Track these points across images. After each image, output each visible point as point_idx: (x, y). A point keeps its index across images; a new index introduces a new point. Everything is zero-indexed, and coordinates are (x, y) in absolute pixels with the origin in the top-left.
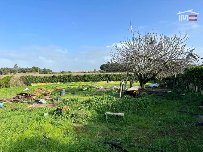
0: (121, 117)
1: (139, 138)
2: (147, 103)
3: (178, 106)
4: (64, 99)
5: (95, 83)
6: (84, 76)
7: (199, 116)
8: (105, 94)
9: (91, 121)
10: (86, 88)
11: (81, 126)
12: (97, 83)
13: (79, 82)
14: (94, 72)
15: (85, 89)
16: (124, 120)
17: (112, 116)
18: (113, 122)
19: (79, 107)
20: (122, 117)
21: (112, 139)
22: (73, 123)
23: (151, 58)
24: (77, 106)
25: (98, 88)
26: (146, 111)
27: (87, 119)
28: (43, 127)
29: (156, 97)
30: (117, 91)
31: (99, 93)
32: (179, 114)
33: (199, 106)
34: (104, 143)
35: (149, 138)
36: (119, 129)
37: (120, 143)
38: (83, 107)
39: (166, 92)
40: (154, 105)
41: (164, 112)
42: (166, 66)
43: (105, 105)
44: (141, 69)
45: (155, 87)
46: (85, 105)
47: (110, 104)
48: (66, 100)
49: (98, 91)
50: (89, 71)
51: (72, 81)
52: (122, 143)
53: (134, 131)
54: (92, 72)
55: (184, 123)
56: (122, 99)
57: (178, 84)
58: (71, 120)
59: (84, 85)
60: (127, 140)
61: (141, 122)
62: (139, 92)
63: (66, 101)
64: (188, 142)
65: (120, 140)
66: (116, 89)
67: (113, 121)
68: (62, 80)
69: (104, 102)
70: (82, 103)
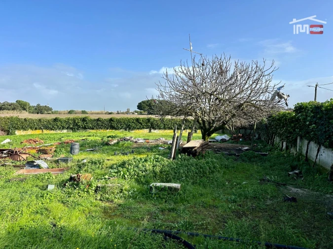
0: (176, 189)
1: (205, 222)
2: (214, 168)
3: (259, 172)
4: (79, 160)
5: (129, 131)
6: (111, 120)
7: (287, 186)
8: (148, 151)
9: (130, 197)
10: (115, 141)
11: (113, 205)
12: (133, 132)
13: (101, 131)
14: (127, 113)
15: (112, 143)
16: (181, 194)
17: (163, 189)
18: (164, 198)
19: (106, 174)
20: (178, 189)
21: (164, 225)
22: (99, 202)
23: (220, 96)
24: (103, 172)
25: (134, 140)
26: (212, 180)
27: (121, 194)
28: (49, 209)
29: (226, 157)
30: (166, 146)
31: (138, 149)
32: (260, 184)
33: (288, 171)
34: (153, 232)
35: (218, 222)
36: (173, 210)
37: (176, 230)
38: (114, 174)
39: (240, 150)
40: (224, 170)
41: (238, 181)
42: (242, 110)
43: (149, 170)
44: (205, 113)
45: (223, 141)
46: (116, 171)
47: (158, 169)
48: (82, 162)
49: (135, 145)
50: (118, 111)
51: (89, 129)
52: (180, 230)
53: (196, 212)
54: (123, 113)
55: (267, 198)
56: (176, 161)
57: (257, 136)
58: (96, 196)
59: (110, 135)
60: (188, 226)
61: (206, 197)
62: (201, 150)
63: (83, 164)
64: (273, 226)
65: (177, 226)
66: (165, 143)
67: (164, 196)
68: (71, 126)
69: (147, 165)
70: (111, 167)
